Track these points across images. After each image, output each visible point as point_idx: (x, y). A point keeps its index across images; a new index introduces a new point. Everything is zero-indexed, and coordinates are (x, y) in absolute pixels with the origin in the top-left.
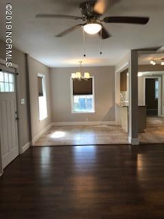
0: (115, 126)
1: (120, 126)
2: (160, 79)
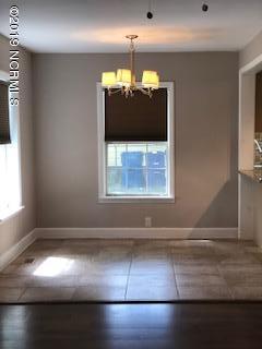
1: (252, 242)
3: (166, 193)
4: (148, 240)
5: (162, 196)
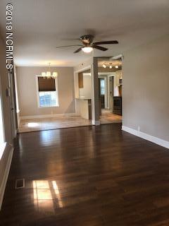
1: (80, 116)
2: (105, 78)
3: (57, 105)
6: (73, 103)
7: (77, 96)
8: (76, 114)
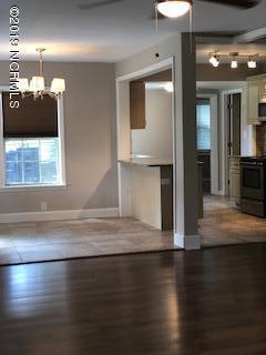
0: (118, 218)
1: (132, 218)
3: (58, 180)
4: (45, 222)
5: (54, 183)
6: (111, 176)
7: (123, 155)
8: (120, 211)
